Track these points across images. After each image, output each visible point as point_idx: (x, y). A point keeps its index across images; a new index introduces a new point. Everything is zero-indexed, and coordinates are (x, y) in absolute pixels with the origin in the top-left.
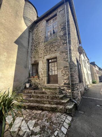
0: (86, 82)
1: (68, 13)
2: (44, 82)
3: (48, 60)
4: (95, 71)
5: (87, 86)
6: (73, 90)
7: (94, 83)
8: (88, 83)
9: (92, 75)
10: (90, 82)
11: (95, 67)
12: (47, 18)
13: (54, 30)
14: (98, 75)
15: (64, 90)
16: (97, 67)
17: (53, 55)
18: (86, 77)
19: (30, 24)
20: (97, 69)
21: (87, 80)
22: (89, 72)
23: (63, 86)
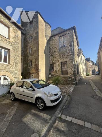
0: (81, 75)
1: (73, 36)
2: (60, 74)
3: (61, 62)
4: (89, 66)
5: (82, 77)
6: (75, 77)
7: (87, 75)
8: (82, 75)
9: (87, 69)
10: (84, 75)
11: (89, 63)
12: (59, 35)
13: (64, 44)
14: (91, 69)
15: (71, 77)
16: (91, 62)
17: (65, 60)
18: (82, 71)
19: (48, 39)
20: (91, 64)
21: (82, 73)
22: (84, 67)
23: (70, 76)
